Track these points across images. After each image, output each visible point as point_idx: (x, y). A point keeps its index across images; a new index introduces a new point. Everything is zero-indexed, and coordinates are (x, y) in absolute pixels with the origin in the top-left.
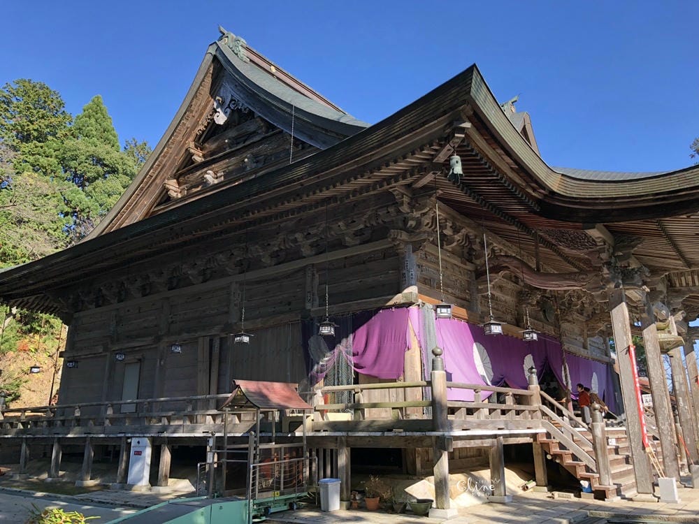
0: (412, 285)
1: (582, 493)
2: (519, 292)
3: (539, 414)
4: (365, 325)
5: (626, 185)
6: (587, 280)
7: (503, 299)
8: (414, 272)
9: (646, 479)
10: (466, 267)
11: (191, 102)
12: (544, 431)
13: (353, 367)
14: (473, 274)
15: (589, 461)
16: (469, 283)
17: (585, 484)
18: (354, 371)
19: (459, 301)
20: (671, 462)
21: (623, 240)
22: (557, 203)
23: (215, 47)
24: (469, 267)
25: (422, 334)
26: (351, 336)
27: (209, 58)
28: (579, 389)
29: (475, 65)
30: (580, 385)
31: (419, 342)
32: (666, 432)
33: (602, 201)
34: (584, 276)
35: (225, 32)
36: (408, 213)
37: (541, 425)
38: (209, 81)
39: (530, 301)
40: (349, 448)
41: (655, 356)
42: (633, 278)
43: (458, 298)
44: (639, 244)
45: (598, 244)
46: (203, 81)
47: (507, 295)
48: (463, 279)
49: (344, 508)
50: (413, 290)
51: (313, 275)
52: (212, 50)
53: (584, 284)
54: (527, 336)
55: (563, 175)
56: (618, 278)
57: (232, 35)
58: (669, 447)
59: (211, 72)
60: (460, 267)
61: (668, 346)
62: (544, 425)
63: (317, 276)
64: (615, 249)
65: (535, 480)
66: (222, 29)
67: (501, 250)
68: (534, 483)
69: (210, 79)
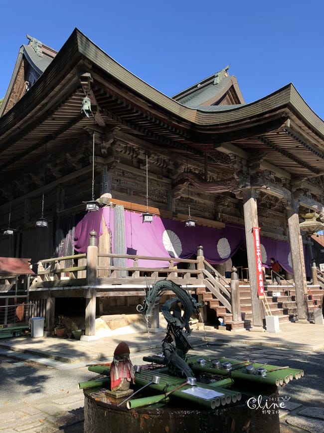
0: (106, 193)
1: (219, 326)
2: (218, 197)
3: (202, 275)
4: (81, 221)
5: (232, 113)
6: (231, 184)
7: (202, 202)
8: (107, 184)
9: (259, 317)
10: (163, 181)
11: (13, 86)
12: (204, 286)
13: (74, 248)
14: (170, 186)
15: (228, 305)
16: (167, 192)
17: (221, 320)
18: (75, 250)
19: (157, 203)
20: (301, 306)
21: (253, 155)
22: (200, 131)
23: (23, 48)
24: (165, 181)
25: (112, 225)
26: (74, 229)
27: (21, 56)
28: (272, 262)
29: (76, 29)
30: (273, 259)
31: (109, 229)
32: (299, 286)
33: (222, 127)
34: (230, 182)
35: (31, 38)
36: (100, 144)
37: (202, 283)
38: (22, 71)
39: (223, 203)
40: (54, 299)
41: (295, 236)
42: (257, 181)
43: (155, 201)
44: (263, 156)
45: (231, 158)
46: (18, 72)
47: (206, 199)
48: (162, 189)
49: (46, 335)
50: (107, 196)
51: (61, 190)
52: (22, 51)
53: (230, 187)
54: (187, 223)
55: (198, 110)
56: (245, 181)
57: (34, 39)
58: (301, 297)
59: (23, 65)
60: (158, 181)
61: (314, 230)
62: (204, 283)
63: (63, 191)
64: (248, 162)
65: (198, 319)
66: (29, 36)
67: (195, 169)
68: (197, 321)
69: (23, 70)
